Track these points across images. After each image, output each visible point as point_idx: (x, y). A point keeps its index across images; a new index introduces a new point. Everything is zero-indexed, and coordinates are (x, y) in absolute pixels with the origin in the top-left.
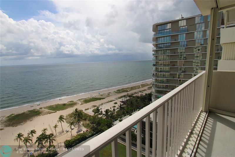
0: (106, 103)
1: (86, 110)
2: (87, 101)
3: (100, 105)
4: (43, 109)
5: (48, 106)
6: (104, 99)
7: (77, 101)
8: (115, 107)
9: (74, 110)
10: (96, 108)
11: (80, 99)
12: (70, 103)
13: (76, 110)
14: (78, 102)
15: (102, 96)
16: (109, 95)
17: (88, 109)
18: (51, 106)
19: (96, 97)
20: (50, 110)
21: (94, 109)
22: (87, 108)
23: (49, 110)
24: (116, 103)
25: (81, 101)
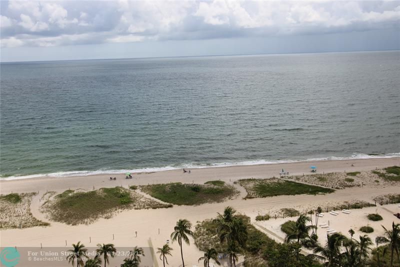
0: (335, 209)
1: (259, 218)
2: (266, 190)
3: (311, 213)
4: (138, 191)
5: (151, 183)
6: (328, 195)
7: (235, 183)
8: (370, 230)
9: (222, 213)
10: (295, 219)
11: (244, 180)
12: (212, 186)
13: (228, 212)
14: (238, 187)
15: (321, 179)
16: (349, 182)
17: (267, 218)
18: (159, 185)
19: (300, 182)
20: (156, 198)
21: (287, 223)
22: (263, 215)
23: (152, 196)
24: (376, 218)
25: (248, 186)
